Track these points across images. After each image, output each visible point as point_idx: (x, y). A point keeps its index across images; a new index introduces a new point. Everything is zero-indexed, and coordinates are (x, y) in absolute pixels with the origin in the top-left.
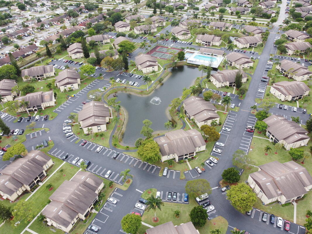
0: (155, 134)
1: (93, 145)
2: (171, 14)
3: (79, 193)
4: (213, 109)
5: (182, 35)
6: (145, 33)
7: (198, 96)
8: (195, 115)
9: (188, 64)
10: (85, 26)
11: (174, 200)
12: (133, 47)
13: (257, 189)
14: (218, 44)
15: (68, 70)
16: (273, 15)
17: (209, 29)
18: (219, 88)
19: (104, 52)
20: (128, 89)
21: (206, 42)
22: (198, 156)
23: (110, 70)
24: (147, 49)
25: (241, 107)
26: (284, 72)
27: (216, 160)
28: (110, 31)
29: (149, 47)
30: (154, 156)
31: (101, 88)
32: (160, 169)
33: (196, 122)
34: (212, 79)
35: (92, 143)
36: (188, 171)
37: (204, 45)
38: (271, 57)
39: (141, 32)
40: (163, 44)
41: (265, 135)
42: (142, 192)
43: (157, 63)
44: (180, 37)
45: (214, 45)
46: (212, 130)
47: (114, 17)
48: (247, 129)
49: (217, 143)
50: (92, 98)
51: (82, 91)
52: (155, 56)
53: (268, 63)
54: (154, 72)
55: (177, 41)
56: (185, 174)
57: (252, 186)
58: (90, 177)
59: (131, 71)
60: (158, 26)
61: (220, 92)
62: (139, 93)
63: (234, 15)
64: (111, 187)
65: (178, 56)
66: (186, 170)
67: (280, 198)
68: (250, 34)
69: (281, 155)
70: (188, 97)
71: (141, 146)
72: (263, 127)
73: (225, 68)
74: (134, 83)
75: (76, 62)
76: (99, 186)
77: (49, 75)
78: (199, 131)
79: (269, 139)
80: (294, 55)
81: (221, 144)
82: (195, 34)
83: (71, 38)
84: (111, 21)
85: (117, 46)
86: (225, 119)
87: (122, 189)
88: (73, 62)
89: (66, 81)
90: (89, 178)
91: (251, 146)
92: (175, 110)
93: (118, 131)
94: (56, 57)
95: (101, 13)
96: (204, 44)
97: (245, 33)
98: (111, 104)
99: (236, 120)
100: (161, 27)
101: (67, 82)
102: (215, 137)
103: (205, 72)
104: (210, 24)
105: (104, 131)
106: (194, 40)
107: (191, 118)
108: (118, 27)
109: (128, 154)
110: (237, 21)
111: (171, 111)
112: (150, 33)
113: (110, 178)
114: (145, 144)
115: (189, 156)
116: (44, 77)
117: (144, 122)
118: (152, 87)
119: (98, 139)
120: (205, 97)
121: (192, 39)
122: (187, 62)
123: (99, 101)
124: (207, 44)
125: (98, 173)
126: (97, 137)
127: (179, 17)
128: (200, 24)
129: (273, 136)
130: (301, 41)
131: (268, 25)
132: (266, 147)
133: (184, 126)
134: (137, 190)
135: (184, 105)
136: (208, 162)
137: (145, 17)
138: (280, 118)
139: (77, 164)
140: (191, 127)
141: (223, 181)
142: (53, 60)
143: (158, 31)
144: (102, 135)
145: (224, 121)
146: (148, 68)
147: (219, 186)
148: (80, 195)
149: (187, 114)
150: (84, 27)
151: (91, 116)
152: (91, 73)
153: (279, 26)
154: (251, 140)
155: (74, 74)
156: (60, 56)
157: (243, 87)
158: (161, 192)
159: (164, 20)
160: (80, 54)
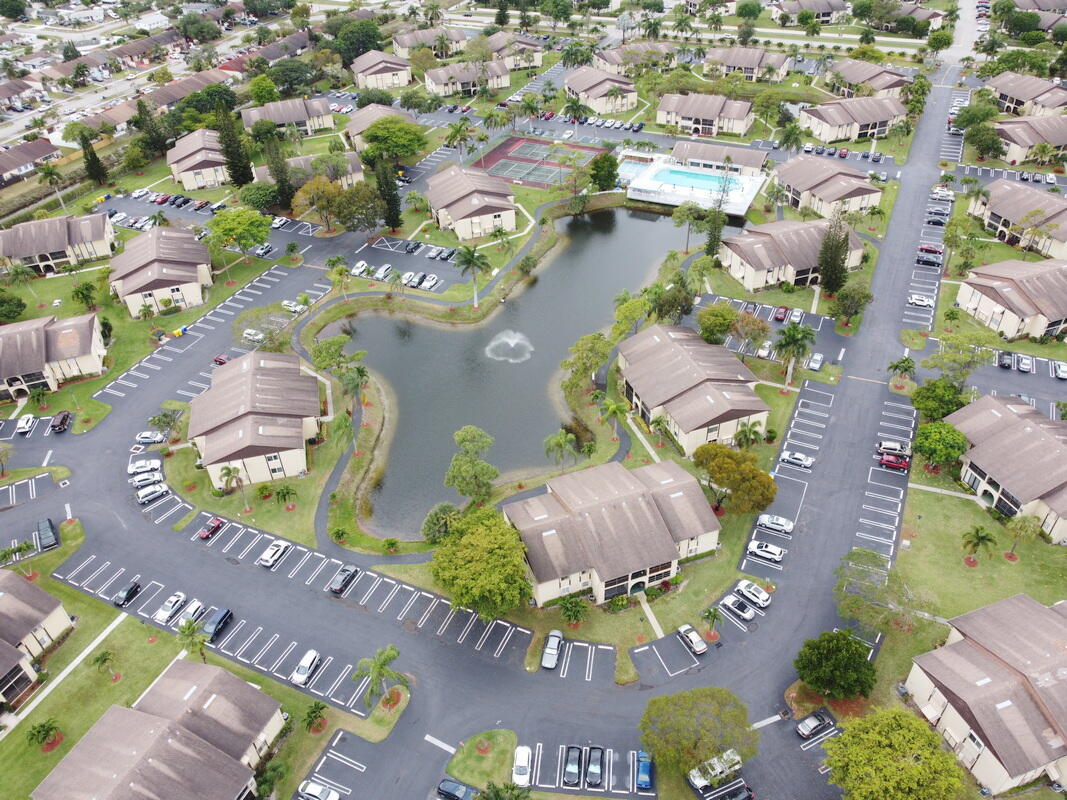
0: (506, 482)
1: (248, 537)
2: (562, 25)
3: (164, 769)
4: (742, 378)
5: (605, 95)
6: (467, 94)
7: (677, 325)
8: (669, 401)
9: (632, 204)
10: (242, 70)
11: (590, 785)
12: (420, 141)
13: (955, 728)
14: (740, 127)
15: (164, 233)
16: (936, 24)
17: (705, 75)
18: (756, 290)
19: (306, 160)
20: (398, 299)
21: (697, 121)
22: (686, 577)
23: (329, 231)
24: (472, 150)
25: (846, 363)
26: (1001, 228)
27: (764, 595)
28: (335, 87)
29: (481, 140)
30: (503, 586)
31: (292, 298)
32: (531, 636)
33: (672, 429)
34: (728, 257)
35: (246, 526)
36: (650, 645)
37: (688, 133)
38: (943, 173)
39: (450, 90)
40: (534, 132)
41: (957, 479)
42: (452, 750)
43: (511, 198)
44: (598, 105)
45: (725, 130)
46: (743, 466)
47: (350, 35)
48: (882, 454)
49: (765, 519)
50: (251, 338)
51: (216, 314)
52: (506, 174)
53: (935, 196)
54: (498, 233)
55: (586, 119)
56: (635, 658)
57: (931, 713)
58: (221, 687)
59: (412, 230)
60: (513, 67)
61: (759, 307)
62: (443, 317)
63: (795, 28)
64: (317, 731)
65: (593, 172)
66: (640, 639)
67: (1057, 767)
68: (858, 90)
69: (1032, 564)
70: (634, 328)
71: (448, 540)
72: (952, 447)
73: (773, 216)
74: (424, 277)
75: (197, 203)
76: (258, 731)
77: (90, 254)
78: (684, 466)
79: (975, 494)
80: (1028, 162)
81: (782, 521)
82: (651, 93)
83: (182, 110)
84: (340, 52)
85: (358, 140)
86: (788, 416)
87: (364, 736)
88: (186, 201)
89: (150, 273)
90: (214, 696)
91: (904, 526)
92: (584, 384)
93: (354, 473)
94: (125, 183)
95: (304, 25)
96: (687, 128)
97: (838, 89)
98: (324, 364)
99: (833, 419)
100: (525, 72)
101: (155, 277)
102: (757, 497)
103: (701, 232)
104: (707, 56)
105: (296, 474)
106: (651, 116)
107: (653, 415)
108: (362, 72)
109: (393, 572)
110: (807, 46)
111: (570, 388)
112: (484, 91)
113: (315, 687)
114: (462, 533)
115: (651, 579)
116: (68, 262)
117: (458, 435)
118: (495, 291)
119: (269, 511)
120: (706, 330)
121: (642, 112)
122: (629, 196)
123: (281, 351)
124: (700, 127)
125: (261, 663)
126: (268, 500)
127: (590, 36)
128: (669, 57)
129: (992, 483)
130: (1049, 113)
131: (919, 57)
132: (973, 532)
133: (625, 449)
134: (428, 738)
135: (622, 363)
136: (730, 600)
137: (468, 38)
138: (1014, 409)
139: (176, 625)
140: (652, 453)
141: (800, 688)
142: (112, 194)
143: (515, 84)
144: (285, 494)
145: (784, 423)
146: (476, 219)
147: (786, 711)
148: (169, 778)
149: (635, 399)
150: (239, 75)
151: (240, 413)
152: (252, 241)
153: (963, 60)
154: (903, 501)
155: (186, 246)
156: (141, 181)
157: (850, 284)
158: (533, 748)
159: (536, 46)
160: (216, 171)
